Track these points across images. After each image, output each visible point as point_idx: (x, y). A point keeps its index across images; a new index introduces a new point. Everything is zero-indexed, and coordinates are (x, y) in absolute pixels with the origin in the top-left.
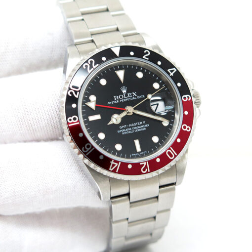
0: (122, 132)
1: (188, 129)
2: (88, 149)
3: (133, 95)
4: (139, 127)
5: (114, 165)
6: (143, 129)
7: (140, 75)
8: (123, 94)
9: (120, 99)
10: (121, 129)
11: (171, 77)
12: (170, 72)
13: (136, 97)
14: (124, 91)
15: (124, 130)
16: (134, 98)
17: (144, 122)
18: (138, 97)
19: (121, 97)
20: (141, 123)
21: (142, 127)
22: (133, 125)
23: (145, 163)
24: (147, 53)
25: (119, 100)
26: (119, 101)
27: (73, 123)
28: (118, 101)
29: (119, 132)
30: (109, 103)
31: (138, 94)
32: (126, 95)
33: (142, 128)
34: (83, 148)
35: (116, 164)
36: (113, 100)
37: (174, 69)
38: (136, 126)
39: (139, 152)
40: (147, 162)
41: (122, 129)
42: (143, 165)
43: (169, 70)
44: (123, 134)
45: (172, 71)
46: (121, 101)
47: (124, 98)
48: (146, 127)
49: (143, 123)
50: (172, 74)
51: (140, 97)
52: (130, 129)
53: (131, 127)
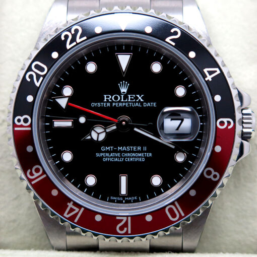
0: (103, 157)
1: (215, 176)
2: (36, 175)
3: (137, 98)
4: (134, 154)
5: (72, 210)
6: (140, 160)
7: (156, 68)
8: (120, 93)
9: (113, 102)
10: (103, 152)
11: (207, 82)
12: (207, 74)
13: (142, 103)
14: (124, 90)
15: (107, 155)
16: (137, 104)
17: (145, 149)
18: (145, 105)
19: (116, 98)
20: (139, 148)
21: (140, 155)
22: (124, 148)
23: (125, 219)
24: (176, 33)
25: (111, 103)
26: (111, 105)
27: (22, 126)
28: (109, 105)
29: (98, 155)
30: (93, 104)
31: (146, 100)
32: (126, 97)
33: (139, 157)
34: (29, 171)
35: (77, 210)
36: (102, 100)
37: (217, 69)
38: (130, 152)
39: (124, 197)
40: (129, 218)
41: (105, 152)
42: (122, 220)
43: (206, 70)
44: (105, 160)
45: (210, 73)
46: (114, 104)
47: (120, 101)
48: (146, 158)
49: (142, 149)
50: (209, 78)
51: (149, 104)
52: (119, 155)
53: (121, 152)
